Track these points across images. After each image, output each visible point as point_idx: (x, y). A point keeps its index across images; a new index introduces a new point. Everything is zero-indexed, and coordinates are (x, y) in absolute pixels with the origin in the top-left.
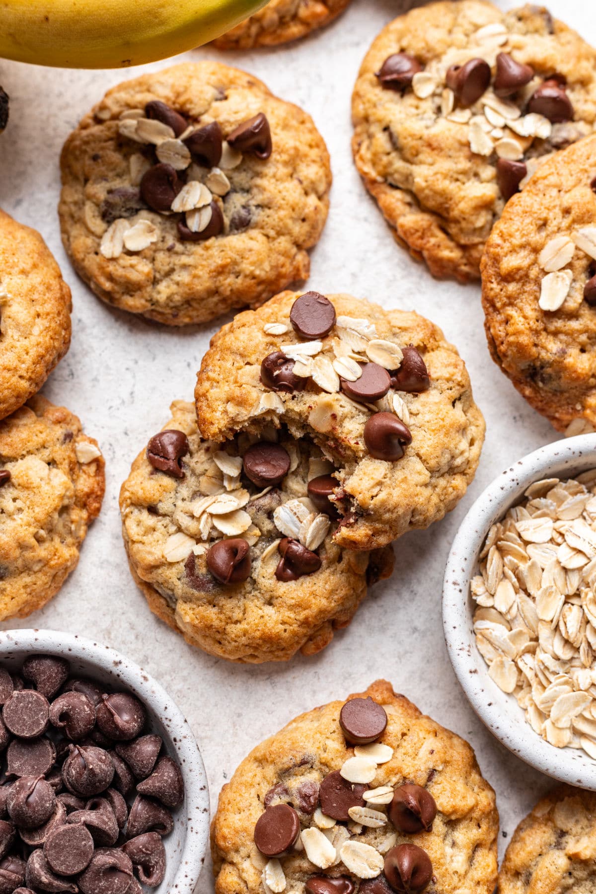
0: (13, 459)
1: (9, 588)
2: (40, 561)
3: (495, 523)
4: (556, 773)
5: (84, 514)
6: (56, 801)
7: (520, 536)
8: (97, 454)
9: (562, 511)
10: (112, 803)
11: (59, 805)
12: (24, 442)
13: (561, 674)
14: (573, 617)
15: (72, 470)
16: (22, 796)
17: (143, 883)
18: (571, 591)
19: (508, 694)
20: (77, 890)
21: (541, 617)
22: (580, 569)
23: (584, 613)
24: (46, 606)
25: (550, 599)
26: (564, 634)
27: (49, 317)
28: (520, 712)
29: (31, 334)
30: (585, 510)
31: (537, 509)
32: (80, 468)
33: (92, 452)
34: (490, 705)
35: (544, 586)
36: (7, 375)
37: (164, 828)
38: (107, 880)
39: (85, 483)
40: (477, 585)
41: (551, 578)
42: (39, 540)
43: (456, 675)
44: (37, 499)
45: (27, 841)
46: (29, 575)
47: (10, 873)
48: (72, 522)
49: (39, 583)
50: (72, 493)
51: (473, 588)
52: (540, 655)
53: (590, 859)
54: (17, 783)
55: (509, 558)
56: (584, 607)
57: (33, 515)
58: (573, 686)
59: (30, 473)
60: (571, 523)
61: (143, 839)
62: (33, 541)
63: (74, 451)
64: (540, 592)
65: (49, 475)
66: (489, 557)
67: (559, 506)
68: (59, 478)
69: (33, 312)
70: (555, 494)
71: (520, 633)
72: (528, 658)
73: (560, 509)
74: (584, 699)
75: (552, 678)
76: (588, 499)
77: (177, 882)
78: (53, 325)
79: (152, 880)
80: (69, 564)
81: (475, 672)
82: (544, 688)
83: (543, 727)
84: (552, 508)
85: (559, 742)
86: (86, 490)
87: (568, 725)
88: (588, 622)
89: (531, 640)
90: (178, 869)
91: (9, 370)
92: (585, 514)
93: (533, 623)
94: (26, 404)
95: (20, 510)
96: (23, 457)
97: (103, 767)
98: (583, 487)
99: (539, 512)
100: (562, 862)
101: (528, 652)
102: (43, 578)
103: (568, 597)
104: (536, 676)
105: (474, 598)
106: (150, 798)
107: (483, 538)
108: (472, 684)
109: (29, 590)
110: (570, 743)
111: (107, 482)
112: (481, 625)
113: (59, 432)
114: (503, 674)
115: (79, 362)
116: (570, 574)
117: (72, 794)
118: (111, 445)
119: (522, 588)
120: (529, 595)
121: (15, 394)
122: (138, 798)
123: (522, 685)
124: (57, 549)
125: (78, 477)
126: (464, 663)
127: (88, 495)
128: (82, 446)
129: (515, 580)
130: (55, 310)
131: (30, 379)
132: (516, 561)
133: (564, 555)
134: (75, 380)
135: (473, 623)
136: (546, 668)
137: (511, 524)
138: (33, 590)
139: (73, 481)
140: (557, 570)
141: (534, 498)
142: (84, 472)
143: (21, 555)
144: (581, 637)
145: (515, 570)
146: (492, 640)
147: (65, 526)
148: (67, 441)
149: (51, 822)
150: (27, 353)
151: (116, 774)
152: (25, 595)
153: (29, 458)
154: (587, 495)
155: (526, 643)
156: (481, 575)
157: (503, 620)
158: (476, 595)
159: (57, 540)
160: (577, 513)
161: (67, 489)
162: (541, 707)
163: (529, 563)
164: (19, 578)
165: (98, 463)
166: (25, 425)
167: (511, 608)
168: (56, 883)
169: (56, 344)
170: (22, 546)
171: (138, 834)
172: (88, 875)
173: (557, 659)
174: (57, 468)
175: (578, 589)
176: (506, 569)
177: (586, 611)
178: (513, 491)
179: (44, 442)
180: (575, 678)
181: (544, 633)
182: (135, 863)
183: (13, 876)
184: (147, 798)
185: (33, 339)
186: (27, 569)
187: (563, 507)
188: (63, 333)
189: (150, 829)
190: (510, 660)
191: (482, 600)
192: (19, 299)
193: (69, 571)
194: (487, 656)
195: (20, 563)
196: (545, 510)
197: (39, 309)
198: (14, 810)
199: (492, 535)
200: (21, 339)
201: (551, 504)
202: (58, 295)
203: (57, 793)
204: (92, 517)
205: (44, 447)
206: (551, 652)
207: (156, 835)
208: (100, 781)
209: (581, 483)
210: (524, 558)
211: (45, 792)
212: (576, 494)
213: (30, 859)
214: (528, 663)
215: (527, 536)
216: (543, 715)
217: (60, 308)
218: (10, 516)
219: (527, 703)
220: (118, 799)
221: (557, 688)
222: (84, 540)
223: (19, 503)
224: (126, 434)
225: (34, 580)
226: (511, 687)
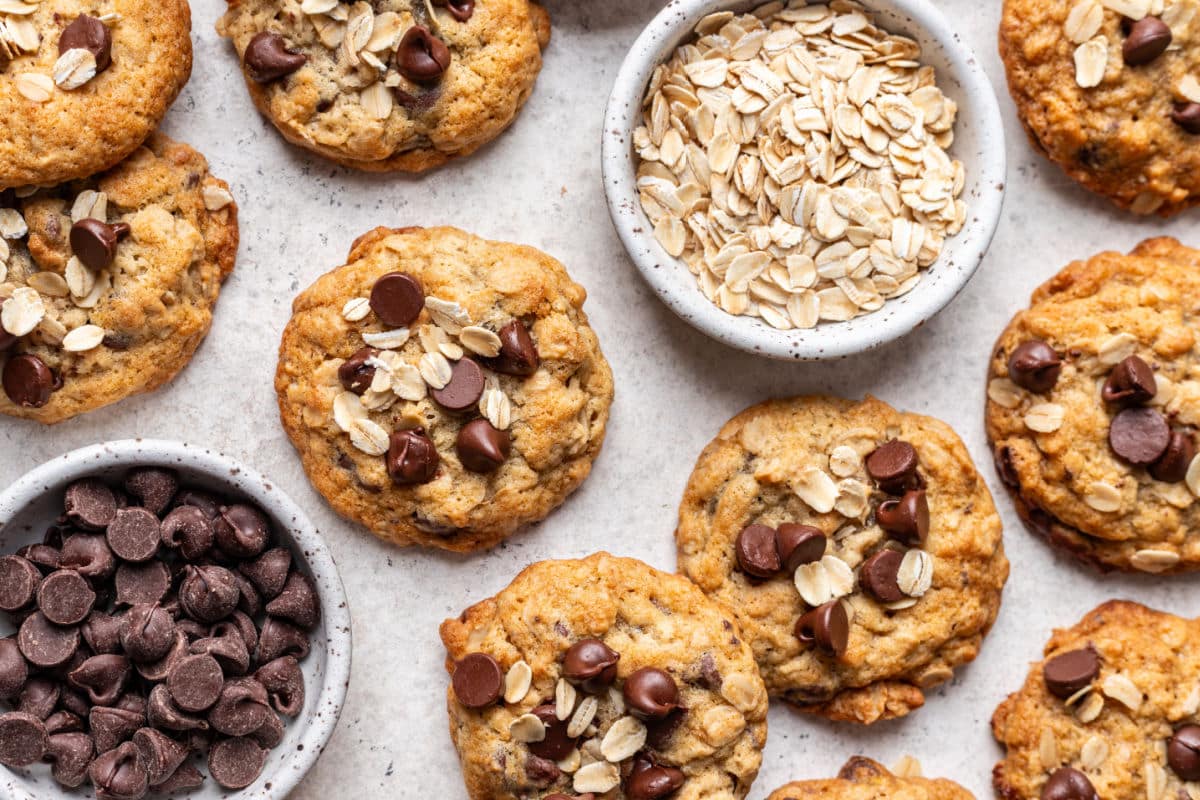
0: (132, 209)
1: (134, 359)
2: (169, 327)
3: (660, 65)
4: (732, 341)
5: (216, 270)
6: (175, 631)
7: (689, 79)
8: (229, 199)
9: (737, 50)
10: (239, 626)
11: (180, 634)
12: (144, 189)
13: (737, 232)
14: (749, 170)
15: (200, 219)
16: (138, 628)
17: (279, 713)
18: (748, 139)
19: (677, 258)
20: (207, 726)
21: (713, 169)
22: (757, 114)
23: (761, 164)
24: (177, 378)
25: (724, 149)
26: (739, 188)
27: (166, 41)
28: (691, 279)
29: (146, 62)
30: (762, 48)
31: (709, 47)
32: (209, 217)
33: (223, 197)
34: (657, 266)
35: (717, 133)
36: (122, 111)
37: (300, 650)
38: (241, 714)
39: (216, 234)
40: (641, 137)
41: (725, 125)
42: (167, 303)
43: (619, 236)
44: (162, 256)
45: (146, 676)
46: (156, 344)
47: (129, 713)
48: (203, 280)
49: (168, 352)
50: (203, 246)
51: (636, 140)
52: (713, 212)
53: (781, 482)
54: (130, 613)
55: (676, 104)
56: (762, 157)
57: (159, 274)
58: (750, 246)
59: (154, 226)
60: (747, 63)
61: (277, 664)
62: (160, 305)
63: (201, 197)
64: (712, 141)
65: (174, 227)
66: (654, 103)
67: (733, 44)
68: (187, 230)
69: (147, 35)
70: (729, 31)
71: (691, 189)
72: (699, 216)
73: (735, 48)
74: (762, 259)
75: (726, 237)
76: (766, 36)
77: (320, 710)
78: (172, 49)
79: (291, 709)
80: (202, 329)
81: (640, 231)
82: (718, 249)
83: (717, 293)
84: (726, 47)
85: (735, 308)
86: (217, 241)
87: (744, 289)
88: (766, 174)
89: (703, 196)
90: (319, 695)
91: (124, 106)
92: (762, 53)
93: (704, 176)
94: (144, 144)
95: (143, 269)
96: (143, 206)
97: (228, 588)
98: (760, 22)
99: (711, 51)
100: (750, 486)
101: (700, 210)
102: (173, 346)
103: (743, 146)
104: (709, 236)
105: (638, 151)
106: (283, 620)
107: (645, 83)
108: (638, 245)
109: (156, 361)
110: (746, 310)
111: (240, 230)
112: (645, 181)
113: (183, 175)
114: (670, 236)
115: (200, 89)
116: (746, 119)
117: (193, 620)
118: (242, 186)
119: (692, 138)
120: (700, 146)
121: (132, 133)
122: (268, 621)
123: (693, 247)
124: (187, 313)
125: (207, 226)
126: (628, 221)
127: (220, 248)
128: (209, 188)
129: (683, 128)
130: (174, 32)
131: (148, 115)
132: (683, 106)
133: (739, 98)
134: (197, 110)
135: (637, 180)
136: (720, 226)
137: (679, 66)
138: (163, 361)
139: (203, 232)
140: (732, 115)
141: (705, 35)
142: (214, 220)
143: (147, 322)
144: (758, 190)
145: (683, 116)
146: (658, 197)
147: (195, 285)
148: (193, 185)
149: (172, 653)
150: (144, 85)
151: (242, 594)
152: (153, 367)
153: (150, 208)
154: (764, 32)
155: (696, 200)
156: (645, 125)
157: (670, 175)
158: (640, 148)
159: (187, 302)
160: (753, 53)
161: (197, 243)
162: (714, 270)
163: (700, 108)
164: (144, 348)
165: (230, 209)
166: (143, 169)
167: (679, 159)
168: (184, 720)
169: (177, 72)
170: (148, 311)
171: (271, 659)
172: (219, 710)
173: (732, 215)
174: (184, 218)
175: (755, 138)
176: (673, 116)
177: (764, 160)
178: (679, 27)
179: (167, 188)
180: (752, 237)
181: (717, 187)
182: (270, 692)
183: (134, 716)
184: (279, 619)
185: (150, 68)
186: (154, 336)
187: (738, 45)
188: (184, 58)
189: (283, 654)
190: (678, 218)
191: (647, 153)
192: (130, 20)
193: (202, 336)
194: (653, 216)
195: (146, 330)
196: (718, 49)
197: (154, 30)
198: (130, 643)
199: (656, 78)
200: (135, 67)
201: (725, 42)
202: (176, 13)
203: (176, 620)
204: (225, 273)
205: (167, 193)
206: (724, 208)
207: (291, 660)
208: (225, 605)
209: (759, 17)
210: (694, 104)
211: (162, 621)
212: (751, 30)
213: (152, 696)
214: (699, 222)
215: (697, 80)
216: (717, 280)
217: (179, 28)
218: (132, 276)
219: (699, 267)
220: (246, 623)
221: (733, 248)
222: (217, 299)
223: (142, 262)
224: (260, 172)
225: (162, 348)
226: (679, 250)
